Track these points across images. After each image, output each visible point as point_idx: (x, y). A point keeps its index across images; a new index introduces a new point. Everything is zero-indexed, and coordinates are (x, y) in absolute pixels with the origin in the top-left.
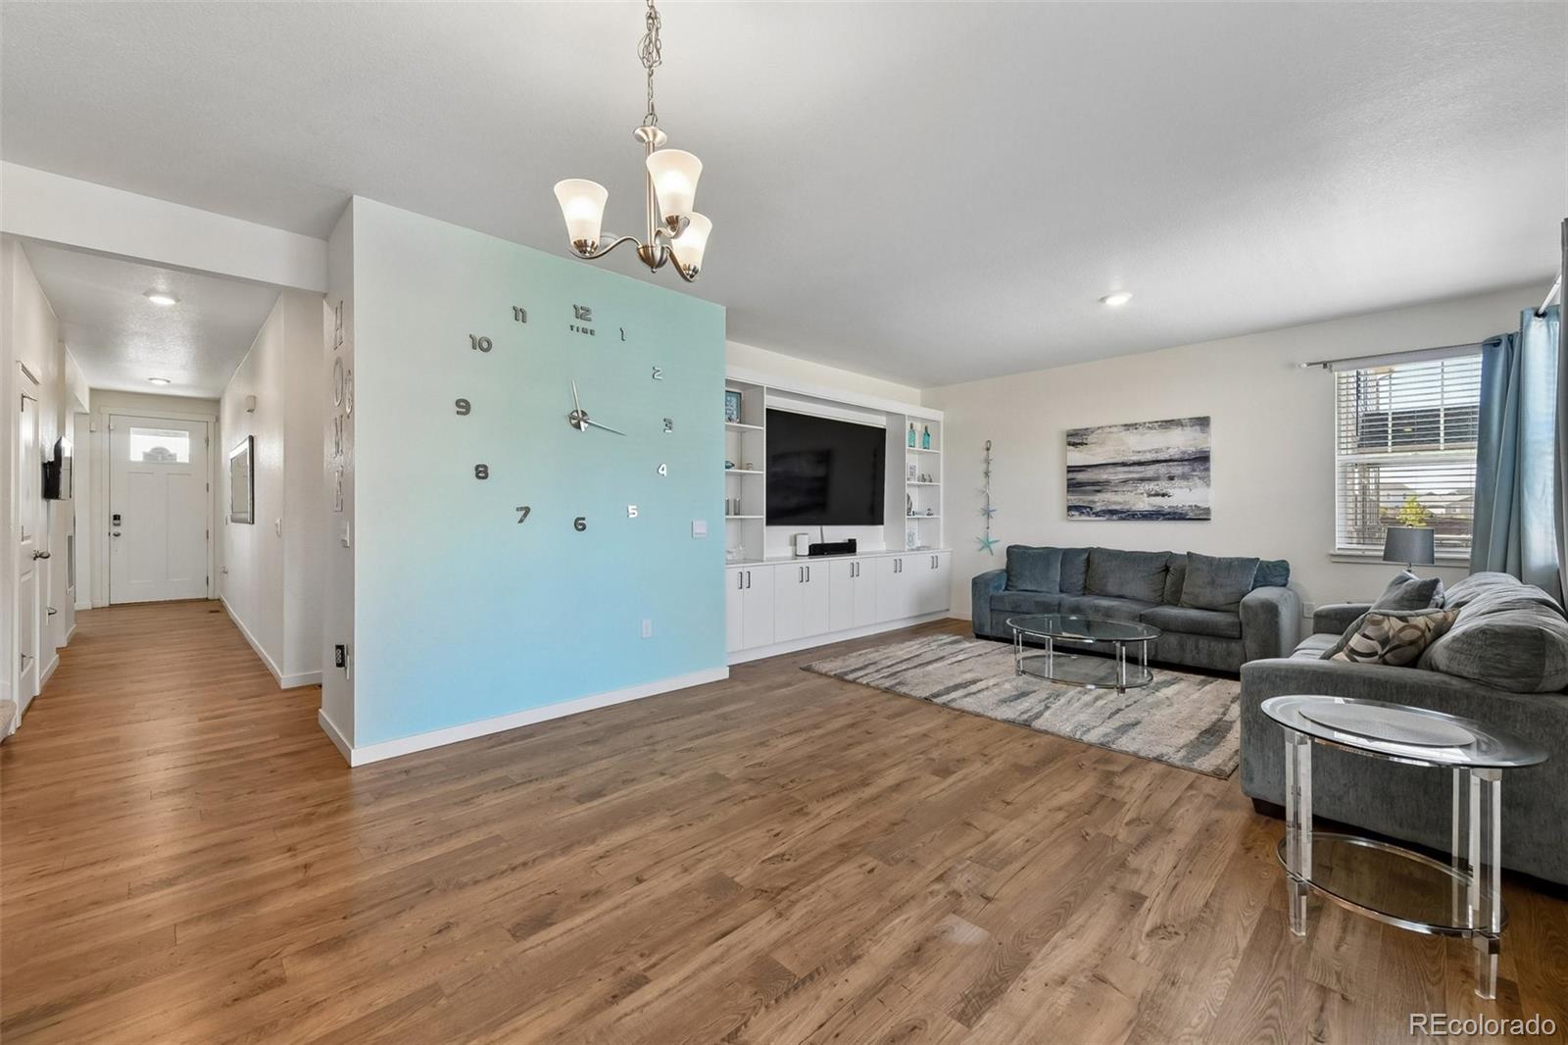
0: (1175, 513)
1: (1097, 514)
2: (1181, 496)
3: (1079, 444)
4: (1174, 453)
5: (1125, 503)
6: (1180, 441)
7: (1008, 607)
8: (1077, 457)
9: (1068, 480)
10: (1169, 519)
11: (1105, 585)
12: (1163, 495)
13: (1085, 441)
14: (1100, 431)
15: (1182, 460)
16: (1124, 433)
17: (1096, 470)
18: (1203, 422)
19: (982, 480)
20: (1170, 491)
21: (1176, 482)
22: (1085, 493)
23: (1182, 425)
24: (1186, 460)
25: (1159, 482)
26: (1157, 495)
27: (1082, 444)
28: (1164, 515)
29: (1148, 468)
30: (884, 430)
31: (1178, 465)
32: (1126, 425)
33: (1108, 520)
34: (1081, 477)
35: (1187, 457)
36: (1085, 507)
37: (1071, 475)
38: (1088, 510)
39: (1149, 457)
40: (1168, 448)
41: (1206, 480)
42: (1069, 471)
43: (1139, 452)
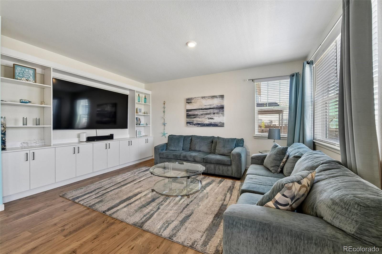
0: (215, 124)
1: (194, 125)
2: (217, 119)
3: (189, 103)
4: (215, 106)
5: (202, 121)
6: (216, 102)
7: (165, 157)
8: (189, 107)
9: (187, 114)
10: (214, 126)
11: (195, 147)
12: (212, 119)
13: (191, 102)
14: (195, 99)
15: (217, 108)
16: (202, 99)
17: (194, 111)
18: (222, 97)
19: (163, 114)
20: (214, 118)
21: (215, 115)
22: (191, 118)
23: (217, 98)
24: (218, 108)
25: (211, 115)
26: (210, 119)
27: (190, 103)
28: (212, 125)
29: (208, 110)
30: (128, 95)
31: (216, 110)
32: (202, 97)
33: (198, 126)
34: (190, 113)
35: (218, 107)
36: (191, 122)
37: (188, 113)
38: (192, 123)
39: (208, 107)
40: (213, 104)
41: (223, 114)
42: (187, 111)
43: (206, 105)
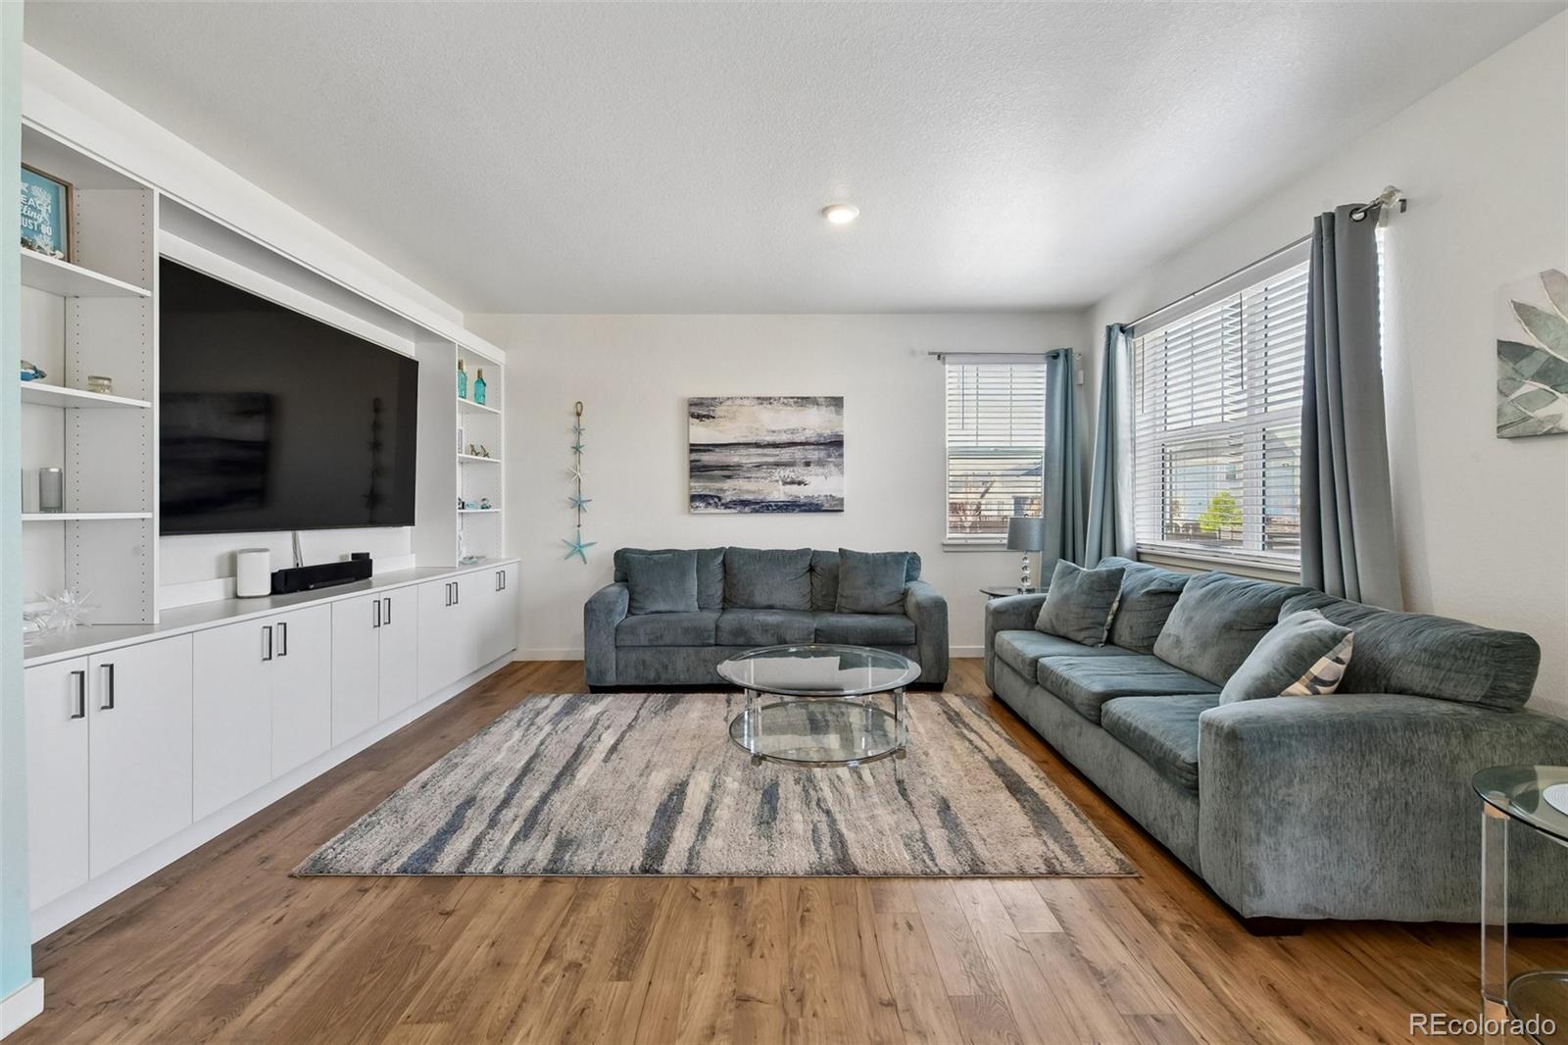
0: (811, 504)
1: (726, 506)
2: (818, 484)
3: (704, 416)
4: (809, 435)
5: (759, 491)
6: (814, 423)
8: (702, 433)
9: (691, 461)
10: (805, 511)
12: (799, 483)
13: (711, 414)
14: (729, 402)
15: (818, 444)
16: (756, 407)
17: (726, 452)
18: (837, 402)
19: (570, 458)
20: (807, 479)
21: (812, 468)
22: (712, 479)
23: (818, 404)
24: (822, 444)
25: (795, 469)
26: (792, 483)
27: (708, 417)
28: (799, 506)
29: (783, 451)
30: (417, 363)
31: (814, 450)
32: (759, 398)
33: (740, 512)
34: (707, 458)
35: (822, 440)
36: (712, 497)
37: (695, 456)
38: (716, 500)
39: (784, 438)
40: (805, 429)
41: (839, 466)
42: (692, 451)
43: (774, 432)
